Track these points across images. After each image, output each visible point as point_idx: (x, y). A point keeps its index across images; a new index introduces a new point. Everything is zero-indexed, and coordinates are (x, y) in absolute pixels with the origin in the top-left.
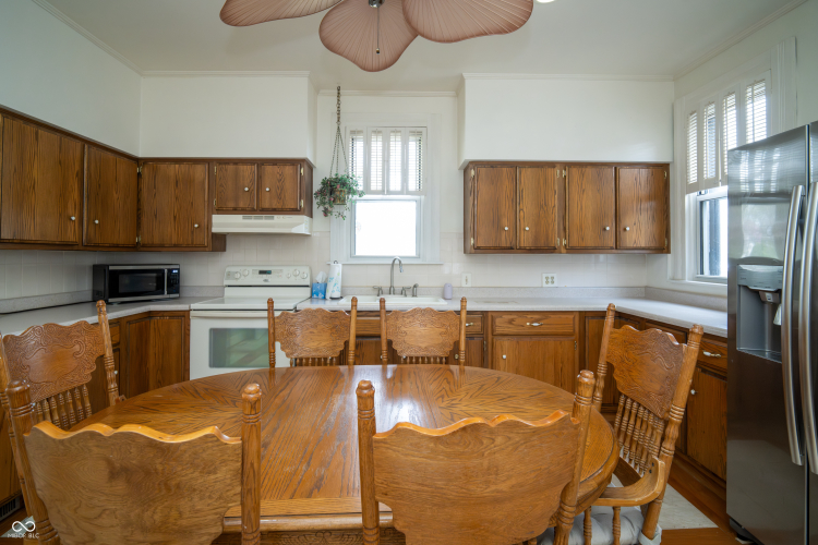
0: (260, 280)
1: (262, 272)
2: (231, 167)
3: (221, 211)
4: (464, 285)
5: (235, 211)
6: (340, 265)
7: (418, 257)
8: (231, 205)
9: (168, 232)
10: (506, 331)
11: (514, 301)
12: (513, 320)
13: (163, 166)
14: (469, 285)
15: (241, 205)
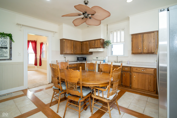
0: (96, 59)
1: (97, 58)
2: (91, 41)
3: (90, 48)
4: (133, 61)
5: (92, 48)
6: (107, 57)
7: (124, 55)
8: (91, 47)
9: (85, 52)
10: (135, 71)
11: (142, 65)
12: (137, 69)
13: (84, 42)
14: (135, 61)
15: (93, 47)
